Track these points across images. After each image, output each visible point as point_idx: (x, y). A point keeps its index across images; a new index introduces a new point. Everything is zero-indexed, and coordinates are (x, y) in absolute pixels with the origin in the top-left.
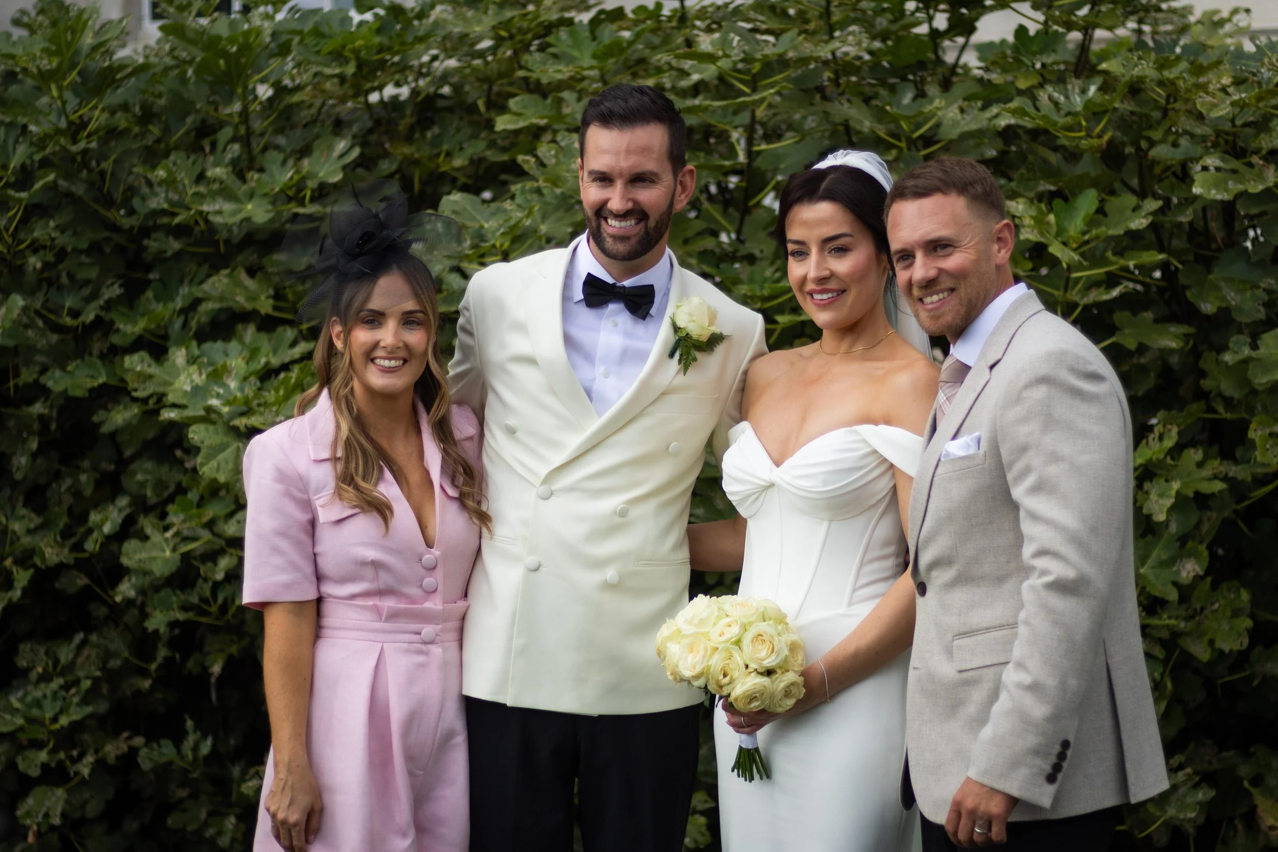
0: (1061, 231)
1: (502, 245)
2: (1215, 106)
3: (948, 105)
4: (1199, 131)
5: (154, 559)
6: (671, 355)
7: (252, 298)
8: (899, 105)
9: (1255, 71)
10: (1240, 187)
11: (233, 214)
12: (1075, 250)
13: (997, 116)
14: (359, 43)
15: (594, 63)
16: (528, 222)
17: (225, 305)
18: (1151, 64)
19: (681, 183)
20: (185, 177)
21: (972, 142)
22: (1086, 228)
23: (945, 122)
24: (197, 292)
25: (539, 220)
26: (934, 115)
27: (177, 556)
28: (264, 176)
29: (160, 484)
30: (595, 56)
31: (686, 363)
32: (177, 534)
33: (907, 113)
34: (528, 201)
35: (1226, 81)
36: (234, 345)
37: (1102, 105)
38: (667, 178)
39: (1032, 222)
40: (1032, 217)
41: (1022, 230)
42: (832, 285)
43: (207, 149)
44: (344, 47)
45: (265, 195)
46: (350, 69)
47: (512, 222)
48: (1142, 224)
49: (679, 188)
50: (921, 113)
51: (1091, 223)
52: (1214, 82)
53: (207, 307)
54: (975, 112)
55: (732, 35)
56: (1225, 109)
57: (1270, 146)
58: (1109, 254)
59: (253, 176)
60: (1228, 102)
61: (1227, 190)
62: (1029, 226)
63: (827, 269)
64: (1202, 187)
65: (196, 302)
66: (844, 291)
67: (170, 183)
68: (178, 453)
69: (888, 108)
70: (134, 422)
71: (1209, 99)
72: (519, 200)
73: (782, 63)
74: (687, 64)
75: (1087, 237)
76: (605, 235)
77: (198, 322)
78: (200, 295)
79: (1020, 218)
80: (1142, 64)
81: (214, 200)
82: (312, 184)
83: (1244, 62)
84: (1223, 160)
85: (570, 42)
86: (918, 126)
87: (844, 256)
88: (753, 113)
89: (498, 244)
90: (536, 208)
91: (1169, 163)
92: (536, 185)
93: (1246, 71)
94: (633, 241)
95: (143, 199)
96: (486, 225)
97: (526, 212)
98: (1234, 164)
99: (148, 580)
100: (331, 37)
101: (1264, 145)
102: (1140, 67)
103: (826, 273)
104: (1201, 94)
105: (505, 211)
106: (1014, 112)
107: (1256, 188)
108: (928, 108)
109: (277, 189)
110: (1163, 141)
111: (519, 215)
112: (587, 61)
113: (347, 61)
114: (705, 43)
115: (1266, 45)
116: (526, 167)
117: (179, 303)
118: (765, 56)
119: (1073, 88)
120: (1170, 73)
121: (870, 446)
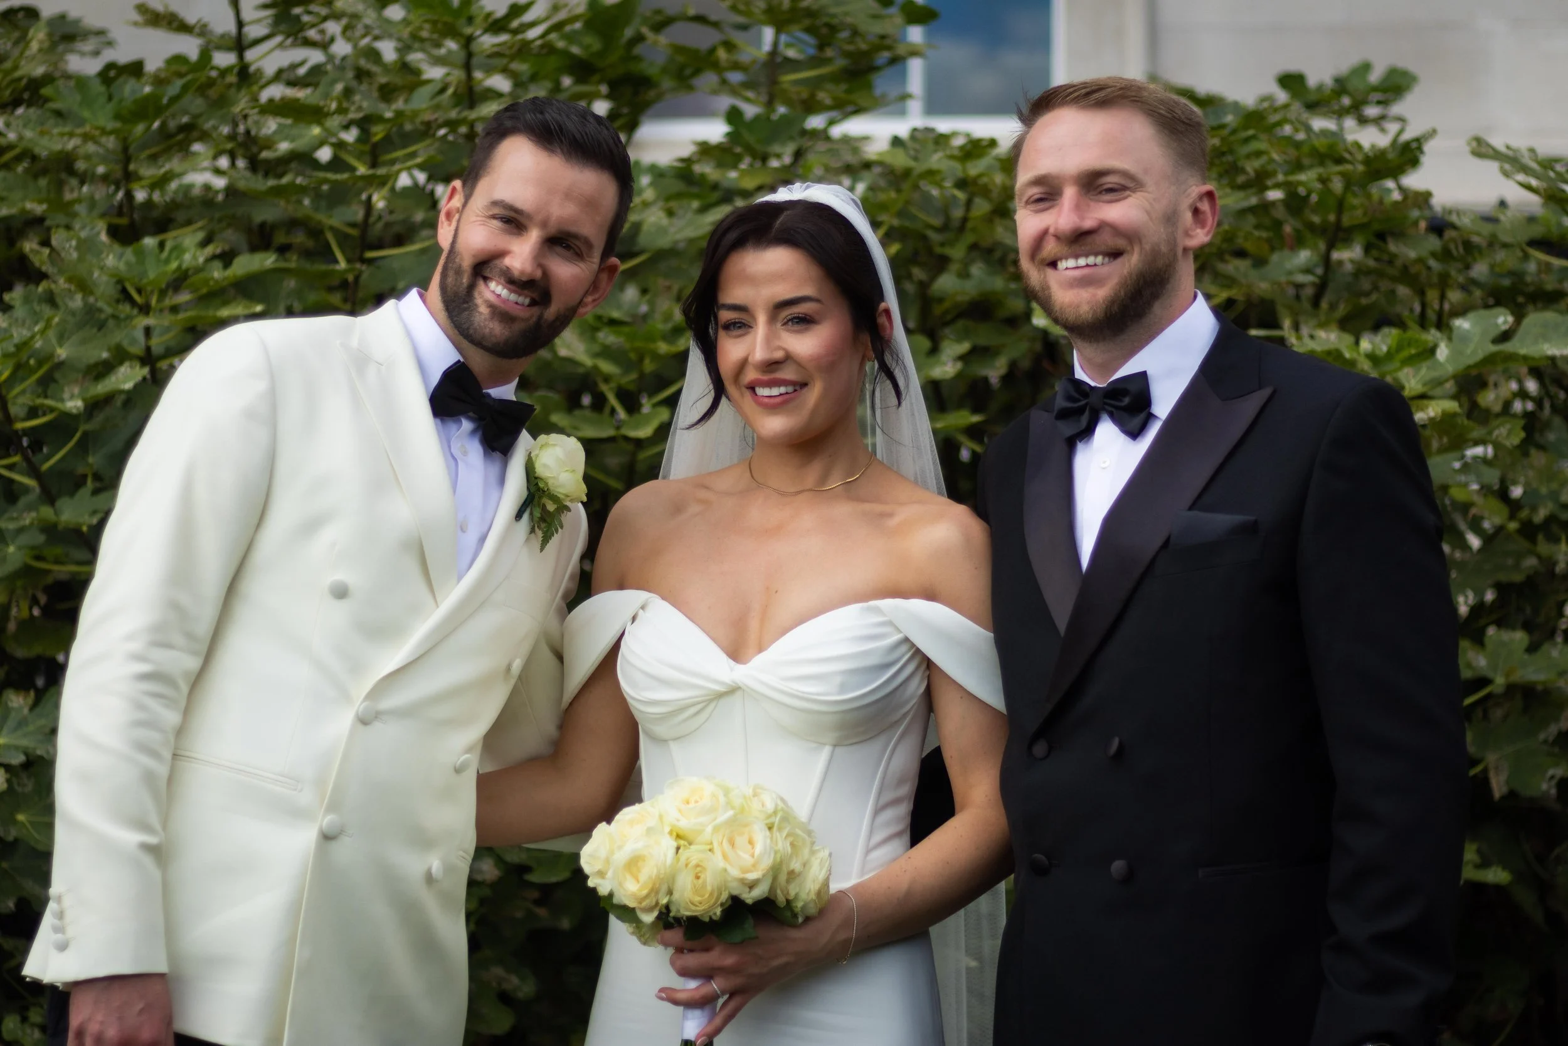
6: (519, 518)
15: (116, 126)
16: (38, 344)
23: (645, 228)
25: (54, 341)
30: (116, 117)
34: (37, 313)
42: (787, 374)
47: (17, 339)
54: (689, 215)
63: (780, 348)
66: (804, 385)
72: (20, 312)
85: (76, 96)
87: (806, 330)
88: (369, 199)
92: (49, 288)
94: (517, 327)
103: (779, 355)
111: (26, 333)
112: (105, 123)
116: (36, 261)
121: (900, 631)
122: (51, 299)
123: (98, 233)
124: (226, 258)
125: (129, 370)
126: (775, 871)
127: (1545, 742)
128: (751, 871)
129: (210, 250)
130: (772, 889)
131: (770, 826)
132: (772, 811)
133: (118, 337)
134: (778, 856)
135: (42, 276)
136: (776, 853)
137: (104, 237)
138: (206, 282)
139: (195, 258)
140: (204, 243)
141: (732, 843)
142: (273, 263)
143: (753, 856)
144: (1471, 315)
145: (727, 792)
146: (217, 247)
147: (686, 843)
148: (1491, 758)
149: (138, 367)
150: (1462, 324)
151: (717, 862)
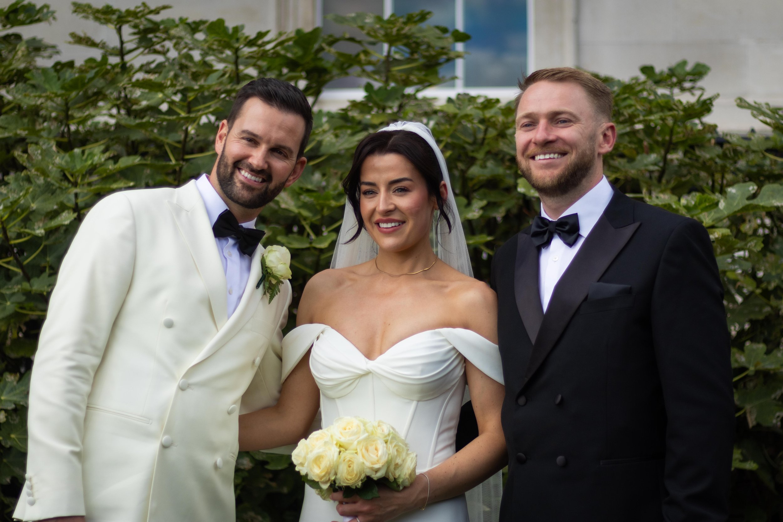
16: (22, 202)
25: (30, 200)
34: (21, 186)
42: (395, 217)
47: (11, 199)
63: (392, 204)
66: (404, 222)
72: (13, 186)
87: (405, 195)
88: (186, 130)
91: (481, 179)
103: (391, 207)
111: (16, 196)
116: (20, 160)
118: (201, 87)
121: (451, 344)
122: (28, 179)
123: (52, 147)
124: (115, 159)
125: (67, 215)
126: (388, 464)
127: (775, 399)
128: (376, 464)
129: (107, 155)
130: (387, 472)
131: (386, 441)
132: (387, 434)
133: (62, 198)
134: (390, 456)
135: (24, 168)
136: (389, 454)
137: (54, 148)
138: (105, 171)
139: (100, 159)
140: (104, 152)
141: (367, 450)
142: (138, 161)
143: (377, 456)
144: (736, 186)
145: (365, 424)
146: (111, 153)
147: (344, 449)
148: (748, 407)
149: (72, 213)
150: (732, 190)
151: (359, 459)
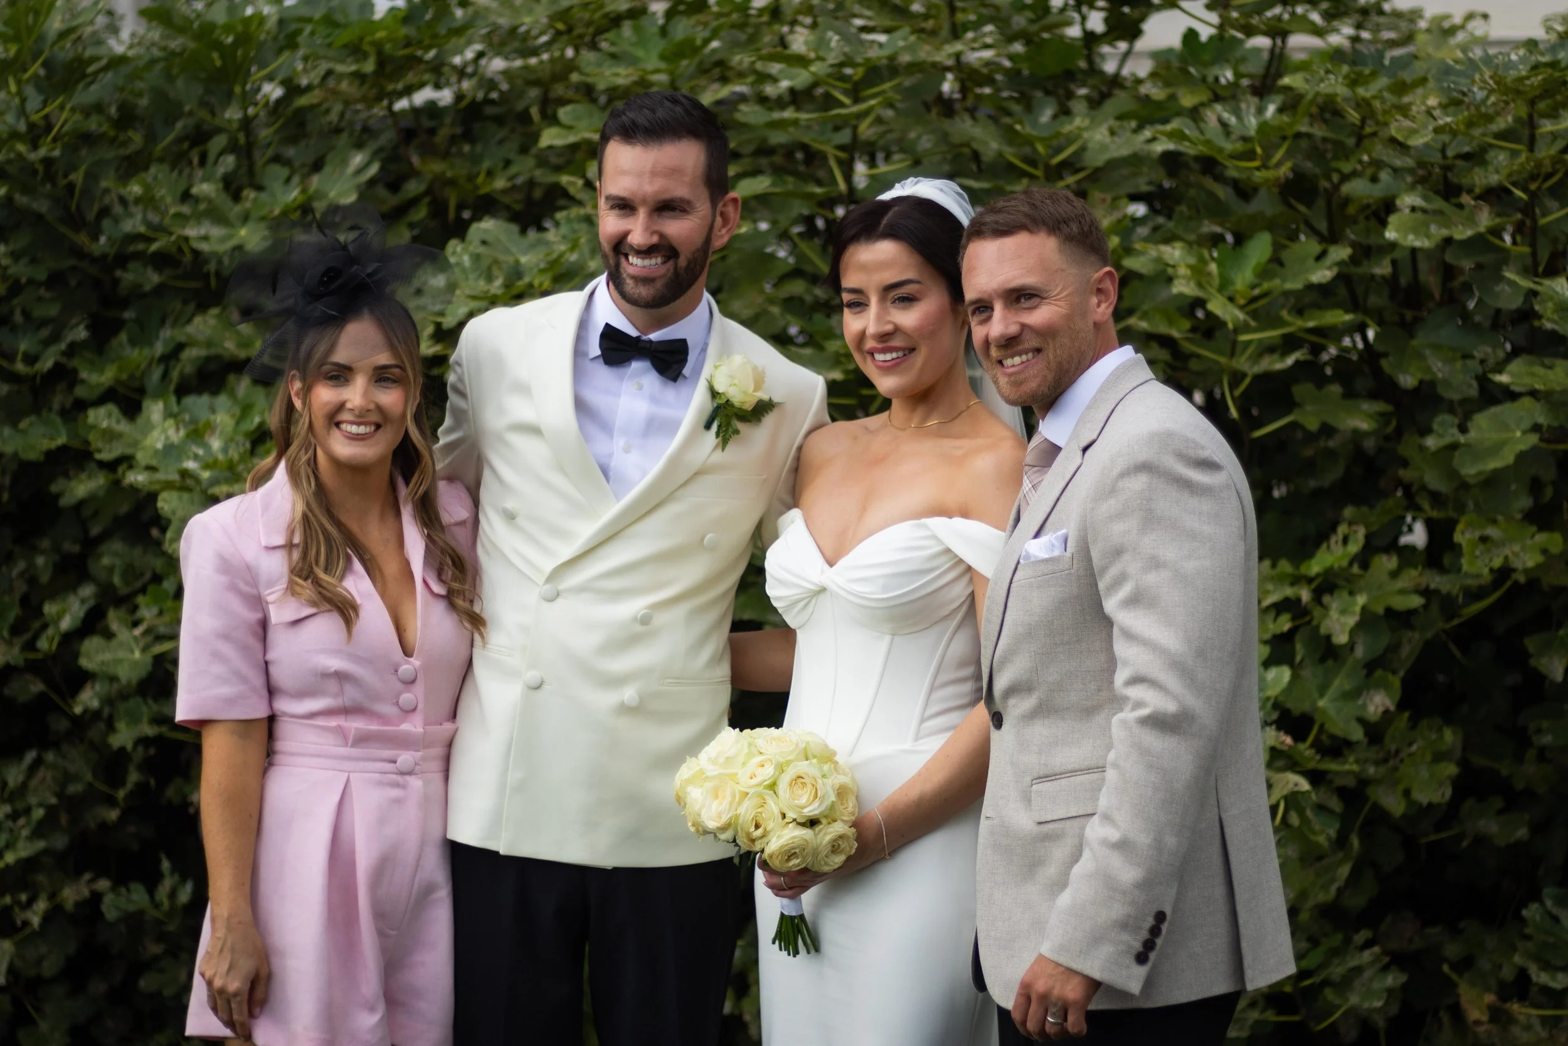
0: (1225, 284)
1: (541, 285)
2: (1413, 132)
3: (1094, 124)
4: (1398, 163)
5: (120, 661)
6: (708, 426)
7: (245, 344)
8: (1035, 124)
9: (1465, 90)
10: (1445, 232)
11: (223, 240)
12: (1242, 308)
13: (1153, 140)
14: (381, 34)
15: (663, 65)
16: (573, 257)
17: (213, 351)
18: (1340, 80)
19: (722, 214)
20: (165, 194)
21: (1125, 171)
22: (1256, 281)
23: (1090, 145)
24: (180, 335)
26: (1079, 136)
27: (148, 659)
28: (263, 196)
29: (130, 572)
30: (663, 57)
31: (726, 436)
32: (147, 632)
33: (1045, 134)
34: (574, 231)
35: (1432, 102)
36: (222, 400)
37: (1280, 128)
38: (703, 207)
39: (1189, 272)
40: (1190, 267)
41: (1176, 282)
42: (897, 342)
43: (196, 161)
44: (361, 39)
45: (263, 219)
46: (369, 67)
47: (554, 256)
48: (1325, 276)
49: (719, 220)
50: (1058, 134)
51: (1264, 273)
52: (1418, 102)
53: (191, 354)
54: (1128, 134)
55: (830, 34)
56: (1426, 135)
57: (1484, 182)
58: (1284, 314)
59: (250, 194)
60: (1431, 128)
61: (1428, 236)
62: (1184, 277)
63: (889, 322)
64: (1397, 231)
65: (177, 350)
66: (912, 350)
67: (148, 201)
68: (155, 532)
69: (1018, 127)
70: (101, 493)
71: (1407, 123)
72: (564, 229)
73: (891, 68)
74: (775, 68)
75: (1257, 292)
76: (625, 275)
77: (181, 374)
78: (182, 338)
79: (1173, 267)
80: (1328, 79)
81: (199, 223)
82: (319, 206)
83: (1453, 78)
84: (1425, 198)
85: (634, 39)
86: (1059, 150)
87: (911, 306)
88: (855, 128)
89: (536, 283)
90: (583, 240)
91: (1365, 201)
92: (582, 211)
93: (1454, 90)
94: (659, 284)
95: (116, 221)
96: (523, 260)
97: (569, 246)
98: (1439, 203)
99: (115, 686)
100: (345, 26)
101: (1478, 182)
102: (1327, 82)
103: (889, 328)
104: (1398, 117)
105: (548, 243)
106: (1171, 135)
107: (1462, 233)
108: (1067, 128)
109: (277, 212)
110: (1354, 174)
111: (563, 248)
112: (652, 62)
113: (365, 56)
114: (800, 41)
115: (1481, 59)
116: (572, 191)
117: (159, 349)
118: (868, 60)
119: (1248, 107)
120: (1367, 90)
121: (943, 544)
142: (767, 186)
